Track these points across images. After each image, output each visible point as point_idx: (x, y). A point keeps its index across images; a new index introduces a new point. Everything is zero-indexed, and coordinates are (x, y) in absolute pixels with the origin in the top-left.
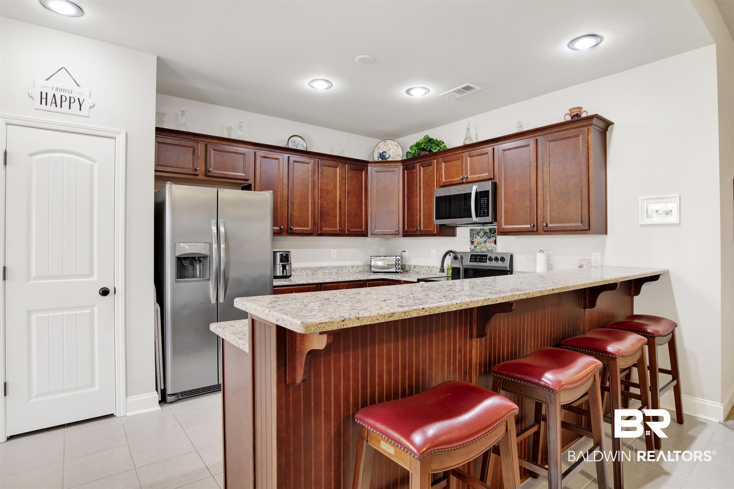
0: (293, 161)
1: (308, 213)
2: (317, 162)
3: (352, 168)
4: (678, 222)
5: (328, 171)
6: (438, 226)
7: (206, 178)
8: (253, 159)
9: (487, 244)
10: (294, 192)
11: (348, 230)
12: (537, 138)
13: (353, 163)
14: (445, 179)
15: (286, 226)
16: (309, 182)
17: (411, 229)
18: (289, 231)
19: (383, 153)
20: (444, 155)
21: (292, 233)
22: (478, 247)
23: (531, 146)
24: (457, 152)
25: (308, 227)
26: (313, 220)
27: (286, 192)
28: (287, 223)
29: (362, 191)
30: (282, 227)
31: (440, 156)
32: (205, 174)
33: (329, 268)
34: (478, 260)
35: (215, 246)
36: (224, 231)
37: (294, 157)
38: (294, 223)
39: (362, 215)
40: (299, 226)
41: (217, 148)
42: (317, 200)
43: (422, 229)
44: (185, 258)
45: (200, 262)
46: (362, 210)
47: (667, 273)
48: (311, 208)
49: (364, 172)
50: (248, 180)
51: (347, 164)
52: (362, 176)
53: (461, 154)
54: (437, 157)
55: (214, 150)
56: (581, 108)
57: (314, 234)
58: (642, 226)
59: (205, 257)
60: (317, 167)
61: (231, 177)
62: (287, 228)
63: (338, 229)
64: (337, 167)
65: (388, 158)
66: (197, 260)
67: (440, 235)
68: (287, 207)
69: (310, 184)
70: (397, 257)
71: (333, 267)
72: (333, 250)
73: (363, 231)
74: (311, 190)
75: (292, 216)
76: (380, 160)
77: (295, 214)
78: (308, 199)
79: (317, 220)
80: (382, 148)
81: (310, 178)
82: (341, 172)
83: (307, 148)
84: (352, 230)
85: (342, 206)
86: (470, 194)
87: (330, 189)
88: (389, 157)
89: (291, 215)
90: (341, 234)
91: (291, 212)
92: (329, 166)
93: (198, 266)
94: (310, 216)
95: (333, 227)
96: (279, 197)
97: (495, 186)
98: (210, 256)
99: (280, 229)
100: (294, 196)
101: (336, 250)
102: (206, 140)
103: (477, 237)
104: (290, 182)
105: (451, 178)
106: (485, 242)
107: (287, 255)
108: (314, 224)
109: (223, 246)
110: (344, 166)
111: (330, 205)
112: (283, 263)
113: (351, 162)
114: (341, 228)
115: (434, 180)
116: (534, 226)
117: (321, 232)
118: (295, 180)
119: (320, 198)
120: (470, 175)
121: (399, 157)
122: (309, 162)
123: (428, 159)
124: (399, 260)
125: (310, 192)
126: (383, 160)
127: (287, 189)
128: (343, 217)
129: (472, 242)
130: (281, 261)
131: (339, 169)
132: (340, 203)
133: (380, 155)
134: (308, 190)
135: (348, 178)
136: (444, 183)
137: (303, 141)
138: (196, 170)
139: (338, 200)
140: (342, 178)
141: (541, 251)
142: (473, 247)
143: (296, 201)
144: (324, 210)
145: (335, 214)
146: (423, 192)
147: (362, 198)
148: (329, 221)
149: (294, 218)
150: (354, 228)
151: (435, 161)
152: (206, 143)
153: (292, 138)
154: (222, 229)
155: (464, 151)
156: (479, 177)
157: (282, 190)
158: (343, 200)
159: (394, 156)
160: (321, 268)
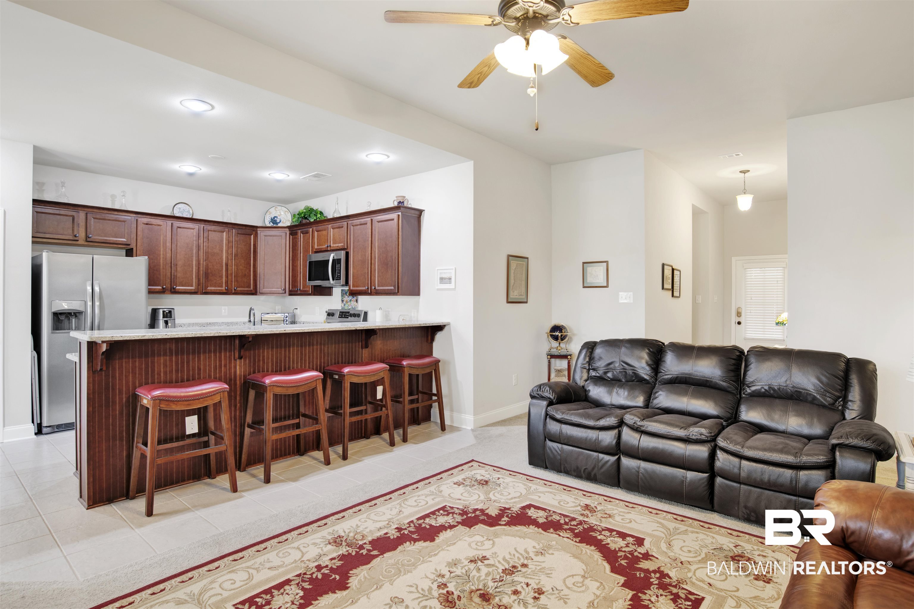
0: (176, 228)
1: (193, 274)
2: (202, 227)
3: (240, 232)
4: (454, 288)
5: (214, 236)
6: (313, 287)
7: (86, 243)
8: (135, 226)
9: (352, 302)
10: (178, 255)
11: (234, 289)
12: (372, 218)
13: (241, 227)
14: (317, 246)
15: (169, 286)
16: (193, 245)
17: (294, 289)
18: (173, 290)
19: (274, 218)
20: (317, 225)
21: (174, 292)
22: (346, 306)
23: (368, 224)
24: (325, 224)
25: (192, 286)
26: (197, 280)
27: (169, 255)
28: (170, 283)
29: (251, 253)
30: (164, 287)
31: (314, 226)
32: (85, 240)
33: (218, 324)
34: (343, 316)
35: (89, 304)
36: (98, 290)
37: (177, 223)
38: (178, 283)
39: (250, 276)
40: (183, 286)
41: (98, 217)
42: (202, 262)
43: (301, 288)
44: (61, 314)
45: (76, 316)
46: (250, 271)
47: (449, 324)
48: (196, 269)
49: (252, 236)
50: (129, 245)
51: (234, 228)
52: (251, 239)
53: (327, 226)
54: (312, 226)
55: (94, 218)
56: (405, 197)
57: (199, 293)
58: (438, 289)
59: (80, 313)
60: (202, 232)
61: (112, 242)
62: (170, 288)
63: (224, 288)
64: (224, 232)
65: (279, 223)
66: (73, 315)
67: (314, 295)
68: (170, 269)
69: (194, 248)
70: (285, 314)
71: (223, 323)
72: (223, 307)
73: (251, 290)
74: (196, 253)
75: (175, 277)
76: (271, 224)
77: (179, 275)
78: (192, 262)
79: (202, 280)
80: (273, 213)
81: (194, 242)
82: (227, 236)
83: (193, 215)
84: (238, 289)
85: (229, 267)
86: (329, 260)
87: (215, 251)
88: (280, 221)
89: (174, 275)
90: (227, 293)
91: (174, 273)
92: (214, 231)
93: (74, 320)
94: (194, 277)
95: (219, 287)
96: (161, 259)
97: (347, 254)
98: (85, 312)
99: (163, 288)
100: (178, 259)
101: (227, 307)
102: (86, 209)
103: (346, 296)
104: (174, 246)
105: (321, 246)
106: (351, 300)
107: (170, 312)
108: (199, 284)
109: (97, 303)
110: (232, 231)
111: (215, 267)
112: (166, 319)
113: (239, 227)
114: (226, 288)
115: (310, 246)
116: (368, 288)
117: (206, 291)
118: (179, 244)
119: (205, 261)
120: (333, 244)
121: (289, 222)
122: (194, 228)
123: (306, 227)
124: (287, 317)
125: (194, 255)
126: (274, 224)
127: (170, 252)
128: (230, 277)
129: (343, 301)
130: (163, 317)
131: (226, 233)
132: (227, 265)
133: (272, 219)
134: (192, 253)
135: (235, 242)
136: (316, 249)
137: (188, 207)
138: (75, 236)
139: (224, 262)
140: (229, 242)
141: (380, 309)
142: (343, 306)
143: (180, 263)
144: (209, 271)
145: (220, 275)
146: (303, 256)
147: (251, 260)
148: (215, 281)
149: (178, 279)
150: (242, 287)
151: (311, 229)
152: (86, 212)
153: (177, 205)
154: (97, 289)
155: (330, 223)
156: (338, 246)
157: (165, 253)
158: (229, 261)
159: (285, 221)
160: (210, 323)
